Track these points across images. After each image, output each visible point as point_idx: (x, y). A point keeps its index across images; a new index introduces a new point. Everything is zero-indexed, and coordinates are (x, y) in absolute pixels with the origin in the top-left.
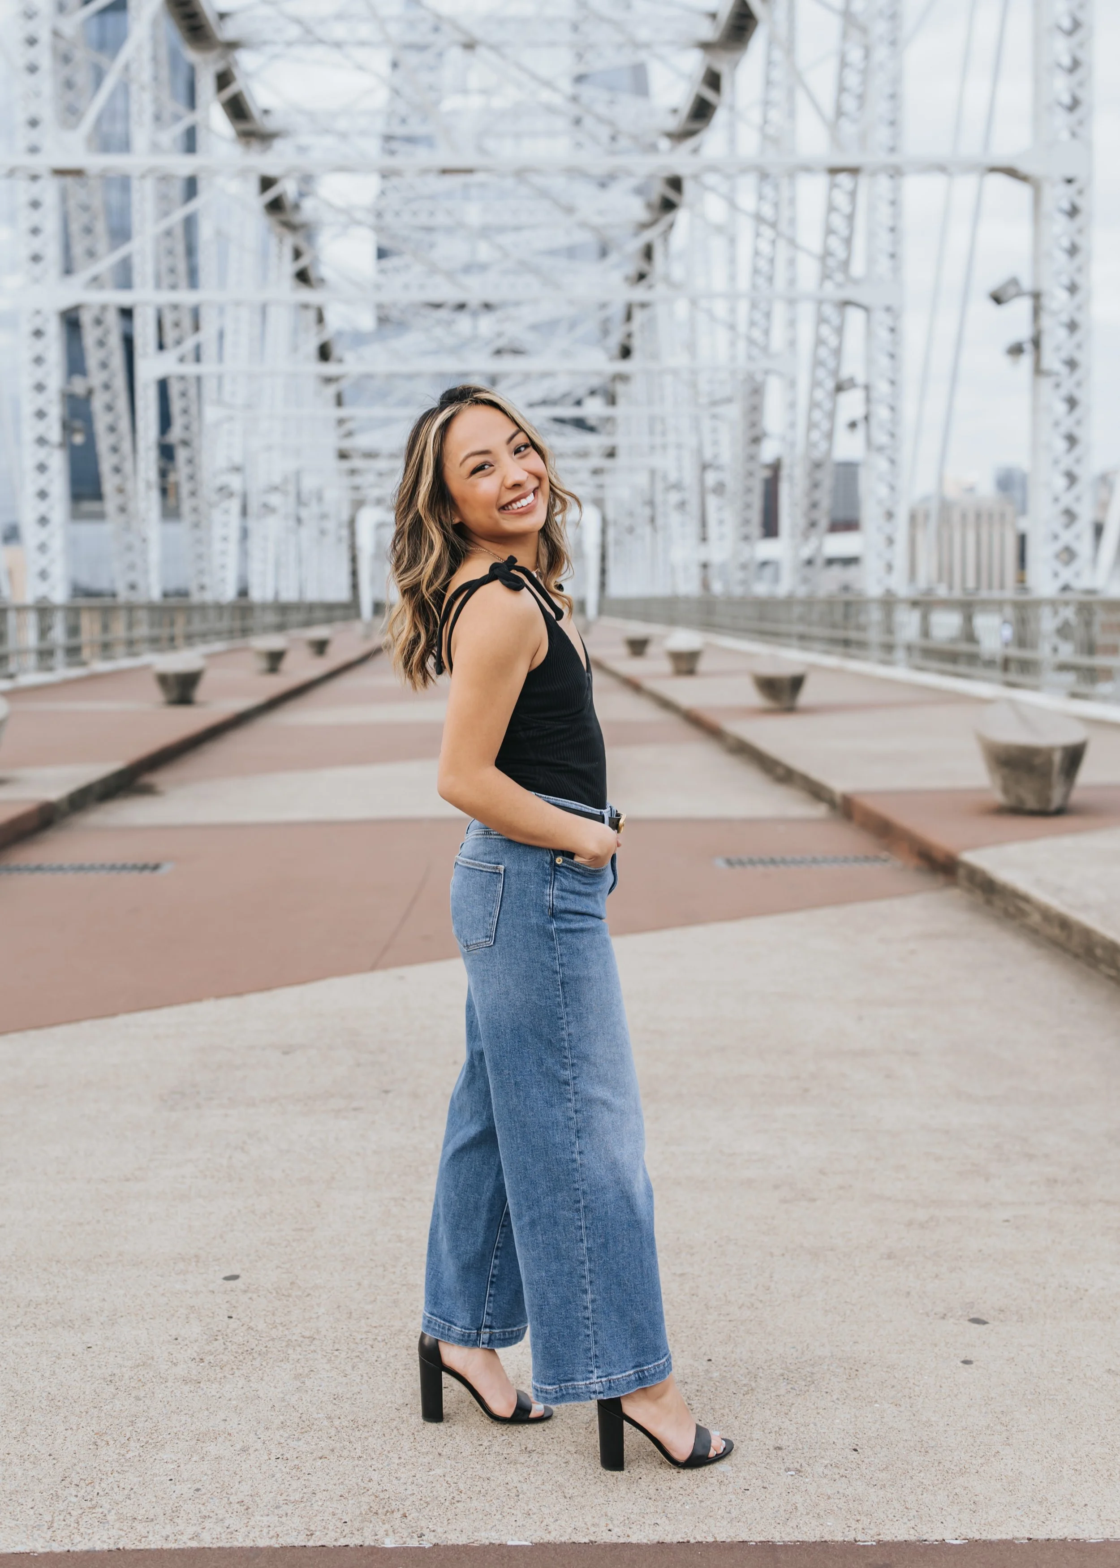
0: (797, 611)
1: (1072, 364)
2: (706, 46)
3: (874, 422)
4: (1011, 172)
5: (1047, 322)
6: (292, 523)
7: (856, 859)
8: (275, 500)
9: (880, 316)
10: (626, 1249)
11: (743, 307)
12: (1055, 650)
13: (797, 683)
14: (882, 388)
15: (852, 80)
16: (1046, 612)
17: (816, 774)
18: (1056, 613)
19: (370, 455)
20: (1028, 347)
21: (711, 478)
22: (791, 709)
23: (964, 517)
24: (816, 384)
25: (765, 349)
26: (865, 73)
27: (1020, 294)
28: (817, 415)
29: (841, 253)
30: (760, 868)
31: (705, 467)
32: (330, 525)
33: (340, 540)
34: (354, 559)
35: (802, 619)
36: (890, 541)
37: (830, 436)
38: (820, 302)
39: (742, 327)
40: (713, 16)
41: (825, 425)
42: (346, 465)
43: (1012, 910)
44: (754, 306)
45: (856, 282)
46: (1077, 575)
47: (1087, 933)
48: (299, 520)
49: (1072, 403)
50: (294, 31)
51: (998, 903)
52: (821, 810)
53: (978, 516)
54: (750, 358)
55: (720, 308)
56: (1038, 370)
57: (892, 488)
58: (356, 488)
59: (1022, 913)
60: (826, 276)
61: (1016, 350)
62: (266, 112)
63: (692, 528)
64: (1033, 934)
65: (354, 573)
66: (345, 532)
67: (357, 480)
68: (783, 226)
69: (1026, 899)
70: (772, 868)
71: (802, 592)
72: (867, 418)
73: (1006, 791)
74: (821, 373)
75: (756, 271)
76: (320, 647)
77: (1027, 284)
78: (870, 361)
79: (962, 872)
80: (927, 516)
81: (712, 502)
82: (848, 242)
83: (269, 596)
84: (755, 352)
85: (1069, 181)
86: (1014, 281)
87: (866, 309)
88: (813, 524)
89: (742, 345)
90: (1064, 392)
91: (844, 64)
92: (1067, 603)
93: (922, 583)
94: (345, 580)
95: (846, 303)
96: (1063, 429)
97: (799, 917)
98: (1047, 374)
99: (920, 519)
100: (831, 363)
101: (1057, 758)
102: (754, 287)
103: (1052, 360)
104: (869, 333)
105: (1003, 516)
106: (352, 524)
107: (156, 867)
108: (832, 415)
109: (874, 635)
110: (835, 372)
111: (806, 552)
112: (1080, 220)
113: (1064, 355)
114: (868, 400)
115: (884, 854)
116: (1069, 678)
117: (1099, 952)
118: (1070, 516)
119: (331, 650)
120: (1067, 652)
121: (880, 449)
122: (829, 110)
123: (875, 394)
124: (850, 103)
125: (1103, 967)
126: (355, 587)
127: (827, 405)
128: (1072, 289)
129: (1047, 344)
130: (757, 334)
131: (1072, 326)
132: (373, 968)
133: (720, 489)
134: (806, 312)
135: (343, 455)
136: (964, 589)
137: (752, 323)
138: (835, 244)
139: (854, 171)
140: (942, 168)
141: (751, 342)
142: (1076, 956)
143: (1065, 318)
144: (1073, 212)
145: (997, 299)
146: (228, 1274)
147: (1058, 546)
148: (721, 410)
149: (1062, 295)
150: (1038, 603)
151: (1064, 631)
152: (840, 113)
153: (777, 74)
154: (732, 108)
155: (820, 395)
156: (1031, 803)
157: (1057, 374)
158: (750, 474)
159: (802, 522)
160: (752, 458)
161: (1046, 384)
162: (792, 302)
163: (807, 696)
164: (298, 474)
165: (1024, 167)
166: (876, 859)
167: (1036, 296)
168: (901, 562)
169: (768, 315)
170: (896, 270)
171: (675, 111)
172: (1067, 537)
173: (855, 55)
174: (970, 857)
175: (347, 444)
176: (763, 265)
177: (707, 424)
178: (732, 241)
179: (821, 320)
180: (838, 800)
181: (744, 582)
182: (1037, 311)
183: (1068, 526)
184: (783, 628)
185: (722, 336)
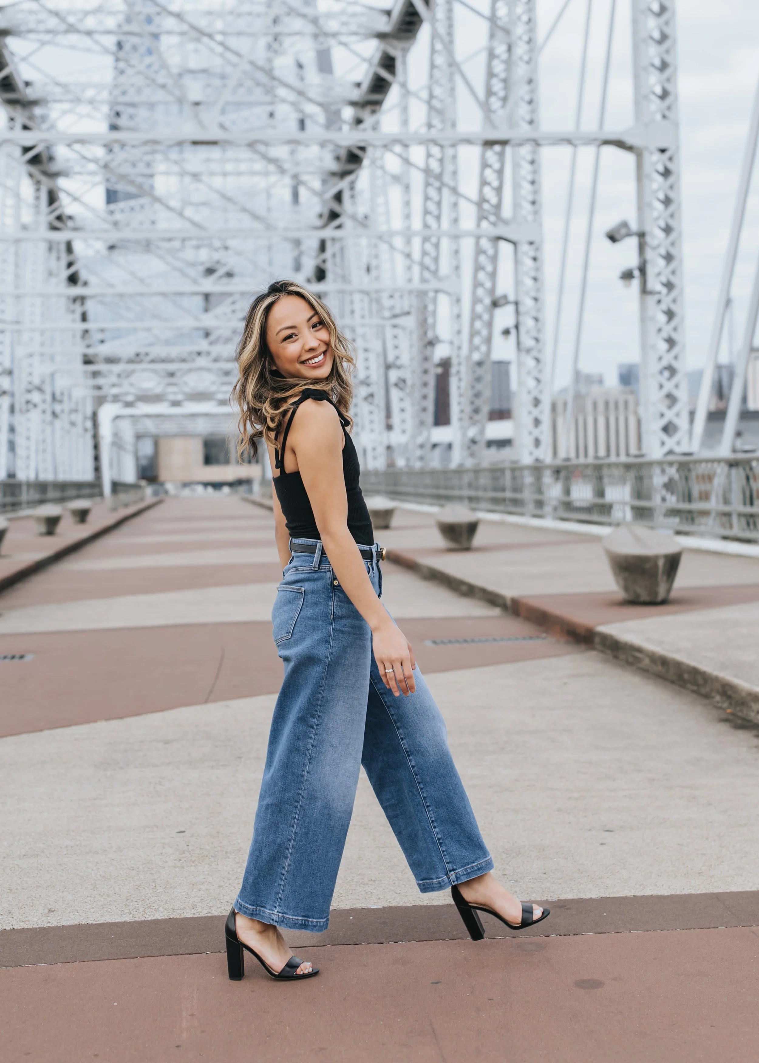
0: (466, 479)
1: (669, 286)
2: (382, 36)
3: (522, 329)
4: (620, 144)
5: (650, 255)
6: (49, 417)
7: (524, 638)
8: (36, 397)
9: (524, 248)
10: (319, 841)
11: (417, 242)
12: (664, 500)
13: (472, 528)
14: (528, 303)
15: (499, 67)
16: (656, 471)
17: (491, 587)
18: (663, 471)
19: (110, 360)
20: (636, 273)
21: (394, 375)
22: (467, 549)
23: (595, 405)
24: (476, 300)
25: (435, 273)
26: (509, 63)
27: (629, 235)
28: (478, 324)
29: (493, 198)
30: (457, 645)
31: (388, 367)
32: (78, 418)
33: (86, 430)
34: (96, 447)
35: (470, 485)
36: (537, 422)
37: (488, 340)
38: (478, 238)
39: (417, 255)
40: (388, 13)
41: (485, 332)
42: (91, 368)
43: (631, 659)
44: (426, 239)
45: (506, 222)
46: (678, 443)
47: (678, 665)
48: (54, 414)
49: (670, 314)
50: (53, 22)
51: (622, 656)
52: (497, 611)
53: (607, 404)
54: (424, 280)
55: (398, 242)
56: (644, 291)
57: (538, 380)
58: (99, 388)
59: (638, 660)
60: (482, 217)
61: (627, 276)
62: (27, 84)
63: (379, 417)
64: (645, 672)
65: (97, 458)
66: (89, 424)
67: (101, 381)
68: (447, 178)
69: (639, 650)
70: (465, 645)
71: (469, 463)
72: (517, 327)
73: (626, 589)
74: (480, 292)
75: (426, 212)
76: (82, 515)
77: (634, 226)
78: (518, 283)
79: (597, 640)
80: (565, 404)
81: (395, 394)
82: (499, 190)
83: (32, 477)
84: (427, 275)
85: (663, 151)
86: (625, 225)
87: (514, 243)
88: (476, 411)
89: (416, 269)
90: (664, 306)
91: (492, 55)
92: (671, 464)
93: (562, 454)
94: (89, 464)
95: (499, 238)
96: (664, 334)
97: (490, 669)
98: (651, 293)
99: (560, 408)
100: (488, 285)
101: (661, 563)
102: (426, 226)
103: (654, 284)
104: (517, 262)
105: (626, 403)
106: (94, 417)
107: (22, 657)
108: (490, 325)
109: (528, 495)
110: (492, 291)
111: (472, 432)
112: (671, 179)
113: (664, 279)
114: (517, 312)
115: (544, 635)
116: (675, 521)
117: (686, 676)
118: (671, 399)
119: (91, 518)
120: (672, 501)
121: (528, 351)
122: (481, 92)
123: (522, 309)
124: (497, 86)
125: (689, 686)
126: (97, 469)
127: (486, 317)
128: (668, 230)
129: (651, 271)
130: (428, 261)
131: (669, 258)
132: (206, 702)
133: (401, 383)
134: (467, 245)
135: (88, 361)
136: (596, 457)
137: (425, 253)
138: (489, 193)
139: (504, 143)
140: (569, 141)
141: (424, 267)
142: (672, 682)
143: (663, 251)
144: (667, 173)
145: (613, 238)
146: (178, 831)
147: (663, 422)
148: (399, 321)
149: (661, 234)
150: (650, 464)
151: (669, 486)
152: (490, 92)
153: (440, 60)
154: (404, 85)
155: (479, 308)
156: (644, 596)
157: (659, 293)
158: (426, 372)
159: (468, 409)
160: (426, 359)
161: (651, 300)
162: (456, 237)
163: (479, 539)
164: (52, 375)
165: (630, 141)
166: (538, 637)
167: (642, 235)
168: (546, 439)
169: (437, 246)
170: (536, 213)
171: (358, 85)
172: (670, 415)
173: (501, 49)
174: (602, 629)
175: (90, 351)
176: (432, 206)
177: (389, 332)
178: (407, 188)
179: (479, 251)
180: (509, 603)
181: (421, 458)
182: (642, 247)
183: (670, 407)
184: (456, 493)
185: (400, 261)
